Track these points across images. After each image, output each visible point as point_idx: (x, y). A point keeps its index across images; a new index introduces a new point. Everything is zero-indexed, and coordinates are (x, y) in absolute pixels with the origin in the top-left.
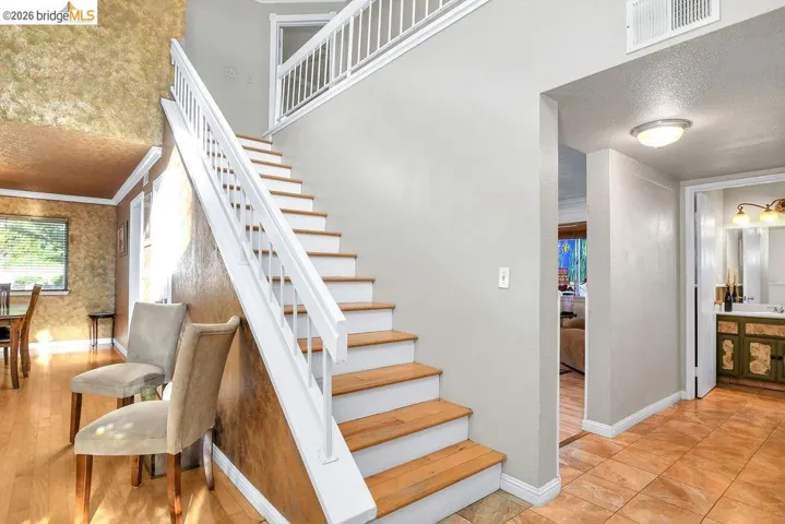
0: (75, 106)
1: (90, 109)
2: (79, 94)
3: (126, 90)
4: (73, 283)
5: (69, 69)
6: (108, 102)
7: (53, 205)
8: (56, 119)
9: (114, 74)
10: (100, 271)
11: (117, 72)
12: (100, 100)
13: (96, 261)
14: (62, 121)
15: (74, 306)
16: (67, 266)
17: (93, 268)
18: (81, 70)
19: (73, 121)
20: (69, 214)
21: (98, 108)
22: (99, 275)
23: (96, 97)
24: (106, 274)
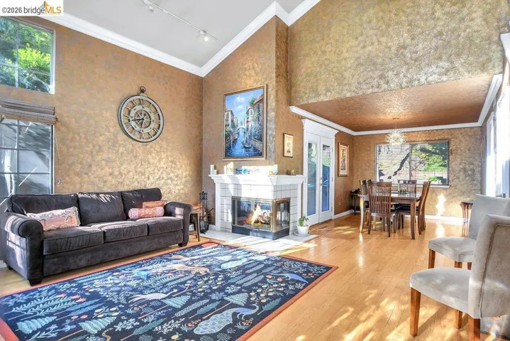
0: (437, 67)
1: (446, 65)
2: (440, 58)
3: (471, 41)
4: (453, 181)
5: (433, 44)
6: (458, 55)
7: (440, 132)
8: (426, 79)
9: (462, 34)
10: (470, 172)
11: (464, 31)
12: (453, 56)
13: (467, 166)
14: (430, 79)
15: (453, 195)
16: (448, 170)
17: (465, 170)
18: (441, 42)
19: (436, 76)
20: (450, 137)
21: (452, 62)
22: (469, 175)
23: (451, 55)
24: (473, 174)
